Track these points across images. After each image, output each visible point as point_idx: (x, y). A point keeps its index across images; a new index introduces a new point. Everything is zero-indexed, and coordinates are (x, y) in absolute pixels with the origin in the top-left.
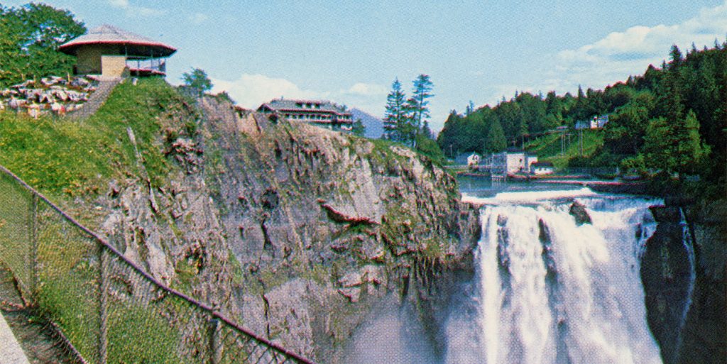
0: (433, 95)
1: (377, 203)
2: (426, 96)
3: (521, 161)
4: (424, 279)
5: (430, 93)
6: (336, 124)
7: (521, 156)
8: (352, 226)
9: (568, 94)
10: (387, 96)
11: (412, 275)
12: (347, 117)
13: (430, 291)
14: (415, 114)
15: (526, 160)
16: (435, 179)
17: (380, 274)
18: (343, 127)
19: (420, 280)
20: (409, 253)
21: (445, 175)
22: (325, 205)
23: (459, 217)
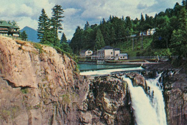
0: (64, 17)
1: (35, 77)
2: (60, 17)
3: (112, 53)
4: (61, 115)
5: (62, 15)
6: (10, 33)
7: (111, 50)
8: (22, 89)
9: (137, 19)
10: (39, 17)
11: (54, 114)
12: (16, 29)
13: (64, 121)
14: (54, 27)
15: (114, 53)
16: (66, 63)
17: (38, 114)
18: (14, 35)
19: (60, 116)
20: (53, 102)
21: (71, 61)
22: (5, 78)
23: (79, 83)
